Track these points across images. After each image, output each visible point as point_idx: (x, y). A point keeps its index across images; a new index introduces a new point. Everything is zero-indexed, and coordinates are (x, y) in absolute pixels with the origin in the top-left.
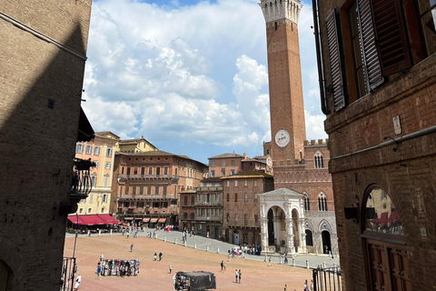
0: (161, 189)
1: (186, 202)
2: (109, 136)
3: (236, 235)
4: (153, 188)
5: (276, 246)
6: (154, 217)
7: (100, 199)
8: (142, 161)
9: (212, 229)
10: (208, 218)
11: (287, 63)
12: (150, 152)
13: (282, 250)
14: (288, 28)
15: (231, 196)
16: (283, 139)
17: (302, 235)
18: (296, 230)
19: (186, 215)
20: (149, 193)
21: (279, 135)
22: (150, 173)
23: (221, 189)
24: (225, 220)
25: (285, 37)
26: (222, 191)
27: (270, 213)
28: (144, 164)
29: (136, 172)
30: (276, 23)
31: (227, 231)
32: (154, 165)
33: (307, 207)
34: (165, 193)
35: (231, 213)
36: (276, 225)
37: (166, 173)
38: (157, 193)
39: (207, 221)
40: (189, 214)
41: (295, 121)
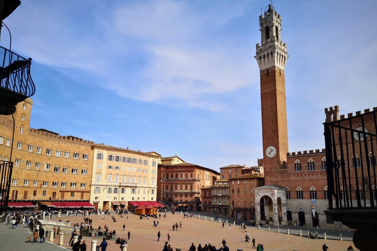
0: (189, 186)
1: (205, 194)
2: (154, 154)
3: (238, 214)
4: (184, 186)
5: (266, 220)
6: (185, 203)
7: (150, 192)
8: (176, 170)
9: (223, 211)
10: (220, 204)
11: (276, 99)
12: (180, 164)
13: (270, 223)
14: (277, 74)
15: (235, 191)
16: (271, 152)
17: (285, 214)
18: (280, 210)
19: (205, 202)
20: (181, 189)
21: (268, 150)
22: (182, 176)
23: (228, 186)
24: (231, 205)
25: (275, 80)
26: (228, 187)
27: (262, 200)
28: (177, 171)
29: (172, 176)
30: (268, 71)
31: (233, 211)
32: (184, 172)
33: (288, 196)
34: (191, 188)
35: (235, 201)
36: (266, 208)
37: (192, 177)
38: (186, 188)
39: (220, 206)
40: (207, 202)
41: (280, 140)
